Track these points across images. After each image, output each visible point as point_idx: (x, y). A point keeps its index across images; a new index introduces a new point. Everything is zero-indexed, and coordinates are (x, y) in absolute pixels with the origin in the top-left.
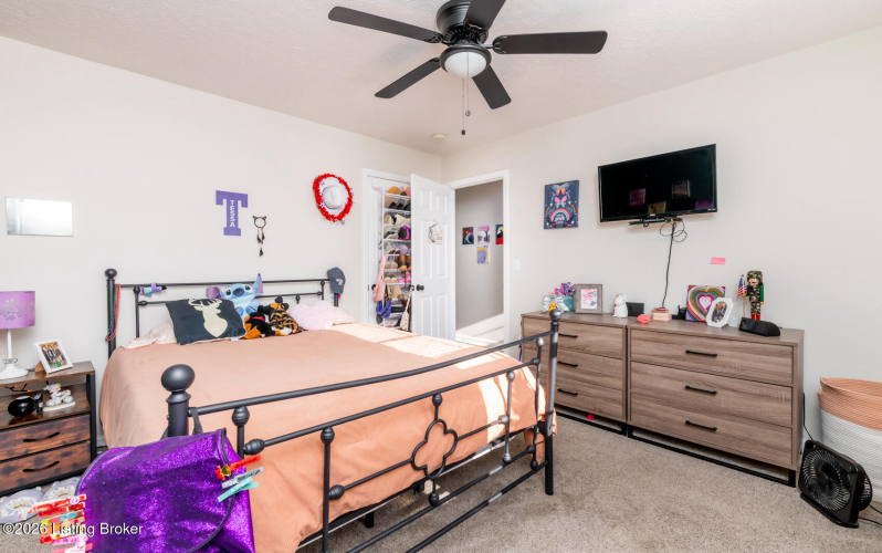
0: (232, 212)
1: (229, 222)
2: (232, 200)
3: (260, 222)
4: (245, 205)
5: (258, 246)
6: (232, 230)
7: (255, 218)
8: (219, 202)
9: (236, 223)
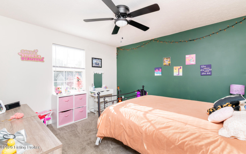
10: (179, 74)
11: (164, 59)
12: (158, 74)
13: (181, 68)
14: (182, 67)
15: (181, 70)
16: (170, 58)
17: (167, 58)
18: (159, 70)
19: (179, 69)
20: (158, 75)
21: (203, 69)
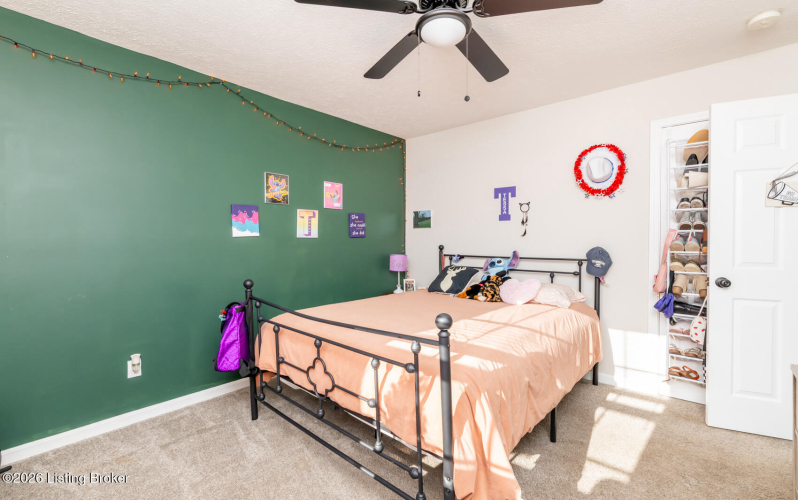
0: (505, 203)
1: (502, 211)
2: (505, 193)
3: (525, 208)
4: (514, 195)
5: (522, 229)
6: (505, 217)
7: (521, 205)
8: (496, 197)
9: (507, 211)
10: (310, 234)
11: (267, 178)
12: (244, 229)
13: (314, 216)
14: (317, 212)
15: (315, 222)
16: (285, 178)
17: (276, 177)
18: (250, 215)
19: (310, 217)
20: (247, 233)
21: (354, 221)
